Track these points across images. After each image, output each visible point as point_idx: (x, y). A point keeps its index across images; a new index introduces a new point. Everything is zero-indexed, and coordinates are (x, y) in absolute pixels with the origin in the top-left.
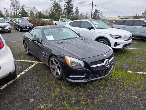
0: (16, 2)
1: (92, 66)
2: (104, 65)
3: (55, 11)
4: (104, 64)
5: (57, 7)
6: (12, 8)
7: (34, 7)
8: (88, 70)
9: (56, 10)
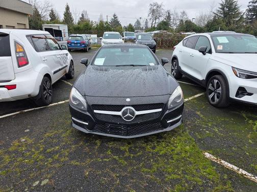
0: (158, 7)
1: (95, 111)
2: (119, 116)
3: (222, 16)
4: (120, 113)
5: (230, 8)
6: (150, 17)
7: (184, 13)
8: (90, 115)
9: (225, 14)
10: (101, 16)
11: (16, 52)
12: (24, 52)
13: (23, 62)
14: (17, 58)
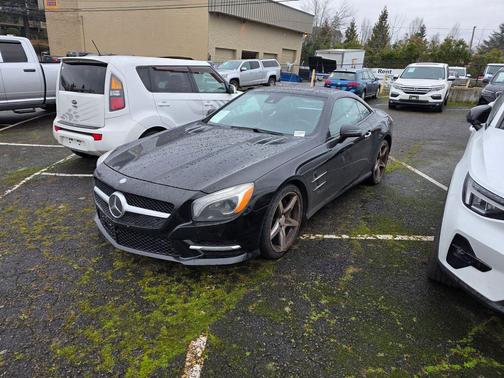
10: (455, 29)
11: (111, 89)
12: (122, 91)
13: (117, 104)
14: (110, 97)
